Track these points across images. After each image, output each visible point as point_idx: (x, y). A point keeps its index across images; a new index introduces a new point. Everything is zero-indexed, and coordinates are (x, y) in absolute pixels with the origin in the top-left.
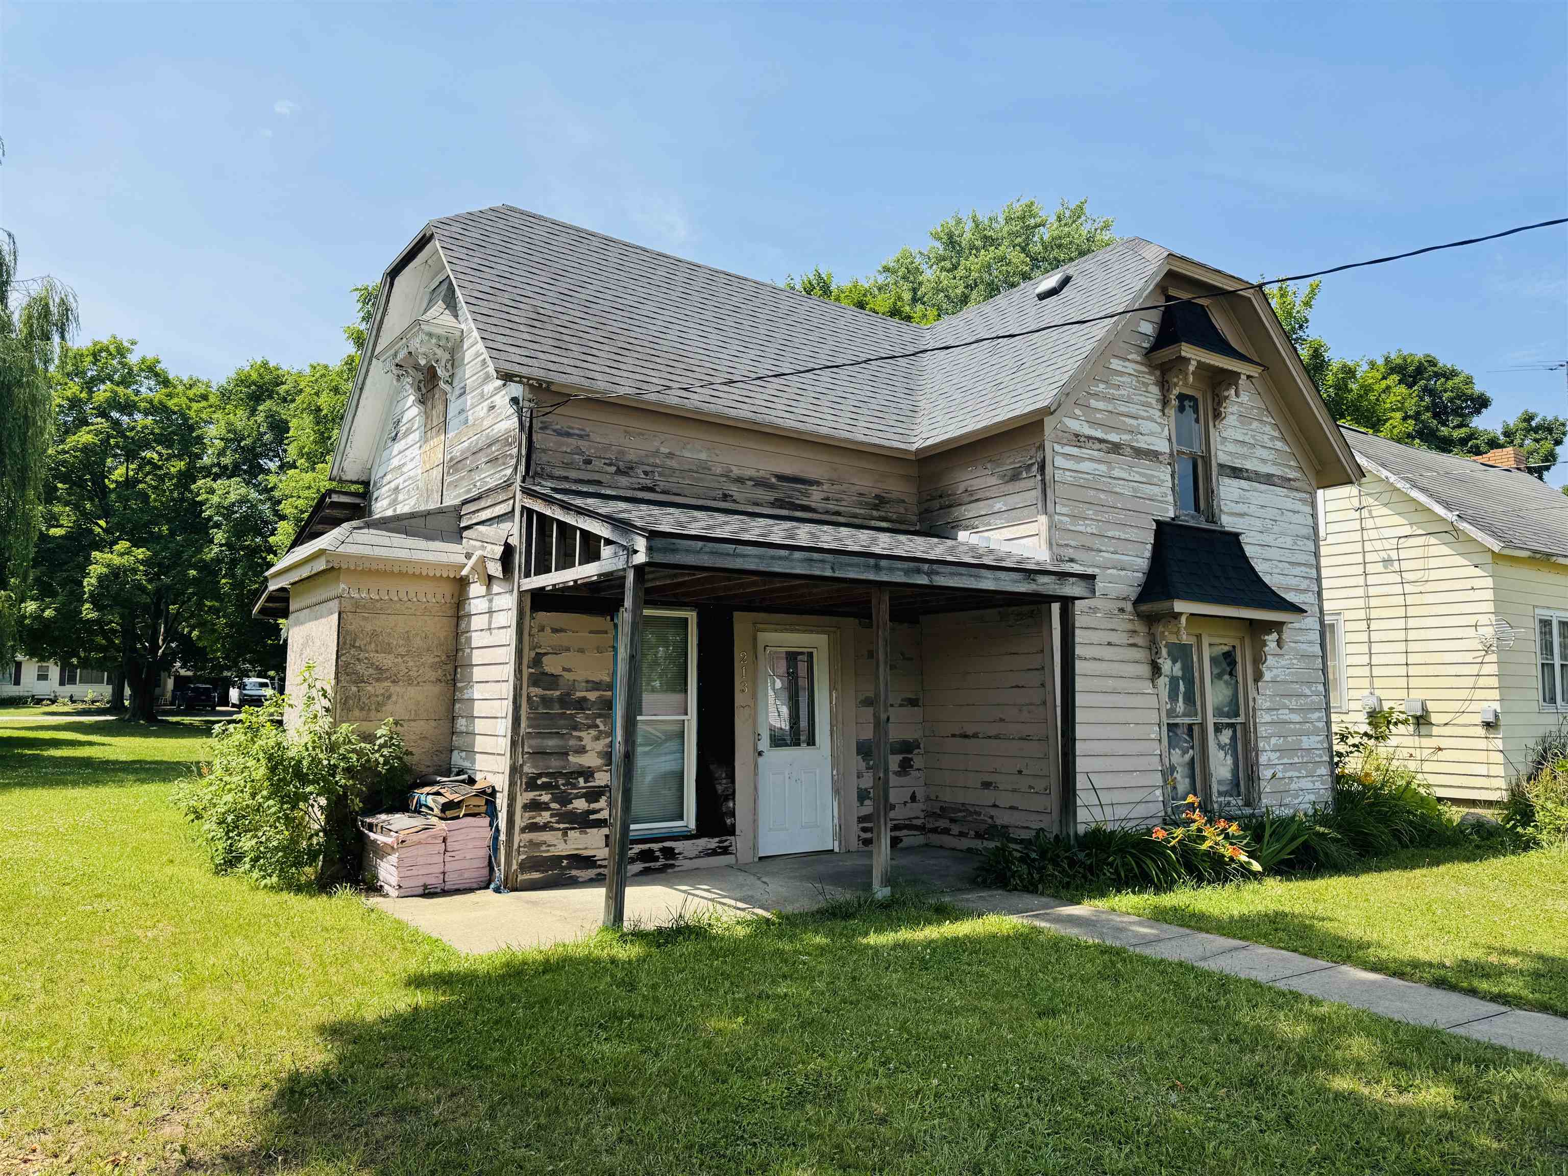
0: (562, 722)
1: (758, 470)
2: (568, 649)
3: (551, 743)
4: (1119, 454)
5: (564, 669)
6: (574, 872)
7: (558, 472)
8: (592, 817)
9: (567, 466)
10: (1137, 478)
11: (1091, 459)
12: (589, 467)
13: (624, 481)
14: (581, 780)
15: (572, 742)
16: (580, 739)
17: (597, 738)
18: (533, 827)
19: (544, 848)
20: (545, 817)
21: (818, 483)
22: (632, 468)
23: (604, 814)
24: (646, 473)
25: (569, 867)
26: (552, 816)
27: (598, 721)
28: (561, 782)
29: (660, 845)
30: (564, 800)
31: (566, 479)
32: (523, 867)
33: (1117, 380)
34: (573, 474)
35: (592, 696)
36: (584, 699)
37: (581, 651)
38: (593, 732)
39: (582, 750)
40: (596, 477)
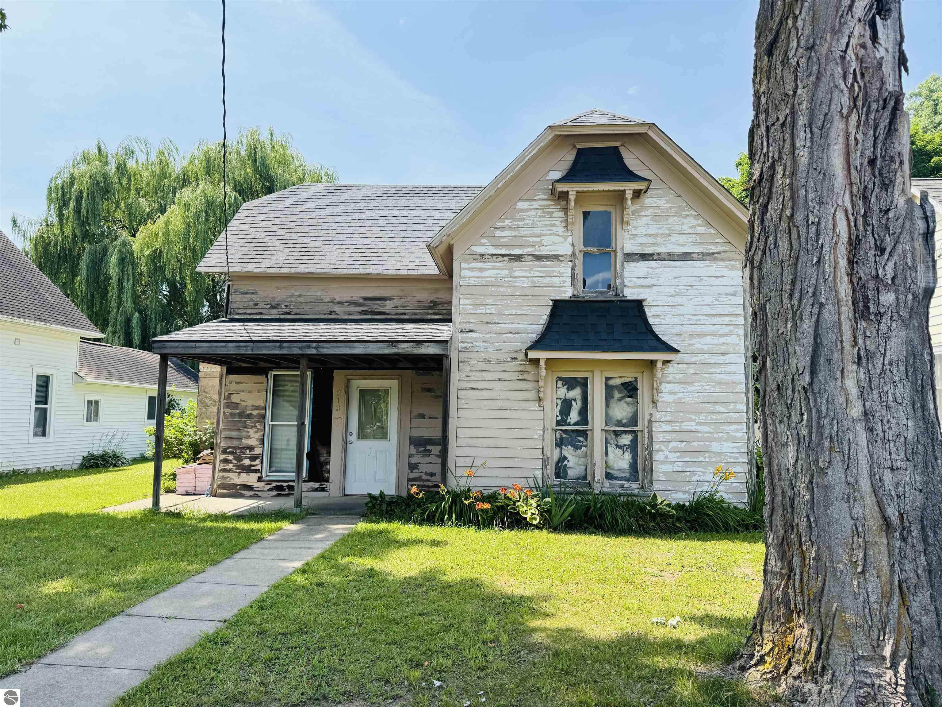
0: (240, 425)
1: (352, 297)
2: (243, 391)
3: (234, 434)
4: (522, 261)
5: (241, 400)
6: (243, 492)
7: (241, 311)
8: (253, 468)
9: (246, 308)
10: (538, 274)
11: (493, 268)
12: (257, 307)
13: (274, 311)
14: (248, 451)
15: (244, 434)
16: (248, 432)
17: (256, 432)
18: (225, 470)
19: (228, 480)
20: (230, 466)
21: (390, 299)
22: (279, 305)
23: (259, 467)
24: (286, 306)
25: (240, 489)
26: (234, 466)
27: (257, 424)
28: (238, 451)
29: (287, 484)
30: (239, 459)
31: (245, 313)
32: (219, 487)
33: (521, 215)
34: (249, 311)
35: (255, 413)
36: (251, 414)
37: (250, 392)
38: (255, 429)
39: (248, 437)
40: (260, 311)
